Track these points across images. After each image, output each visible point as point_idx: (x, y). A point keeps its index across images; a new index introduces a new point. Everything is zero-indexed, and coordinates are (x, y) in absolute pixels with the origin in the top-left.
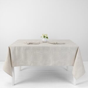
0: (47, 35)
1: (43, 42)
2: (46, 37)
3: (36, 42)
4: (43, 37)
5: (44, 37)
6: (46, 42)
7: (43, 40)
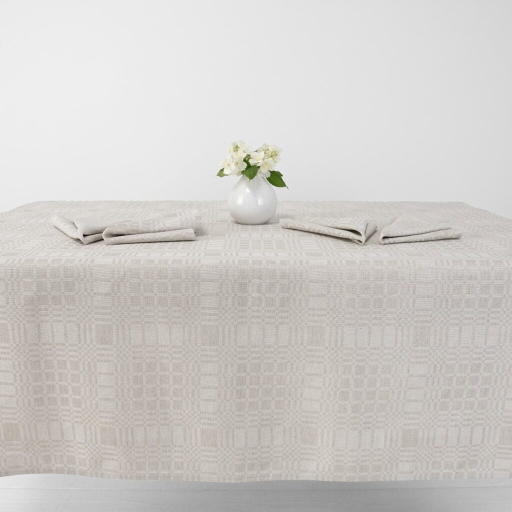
0: (274, 155)
1: (240, 222)
2: (264, 172)
3: (170, 223)
4: (233, 170)
5: (250, 171)
6: (265, 223)
7: (240, 201)
